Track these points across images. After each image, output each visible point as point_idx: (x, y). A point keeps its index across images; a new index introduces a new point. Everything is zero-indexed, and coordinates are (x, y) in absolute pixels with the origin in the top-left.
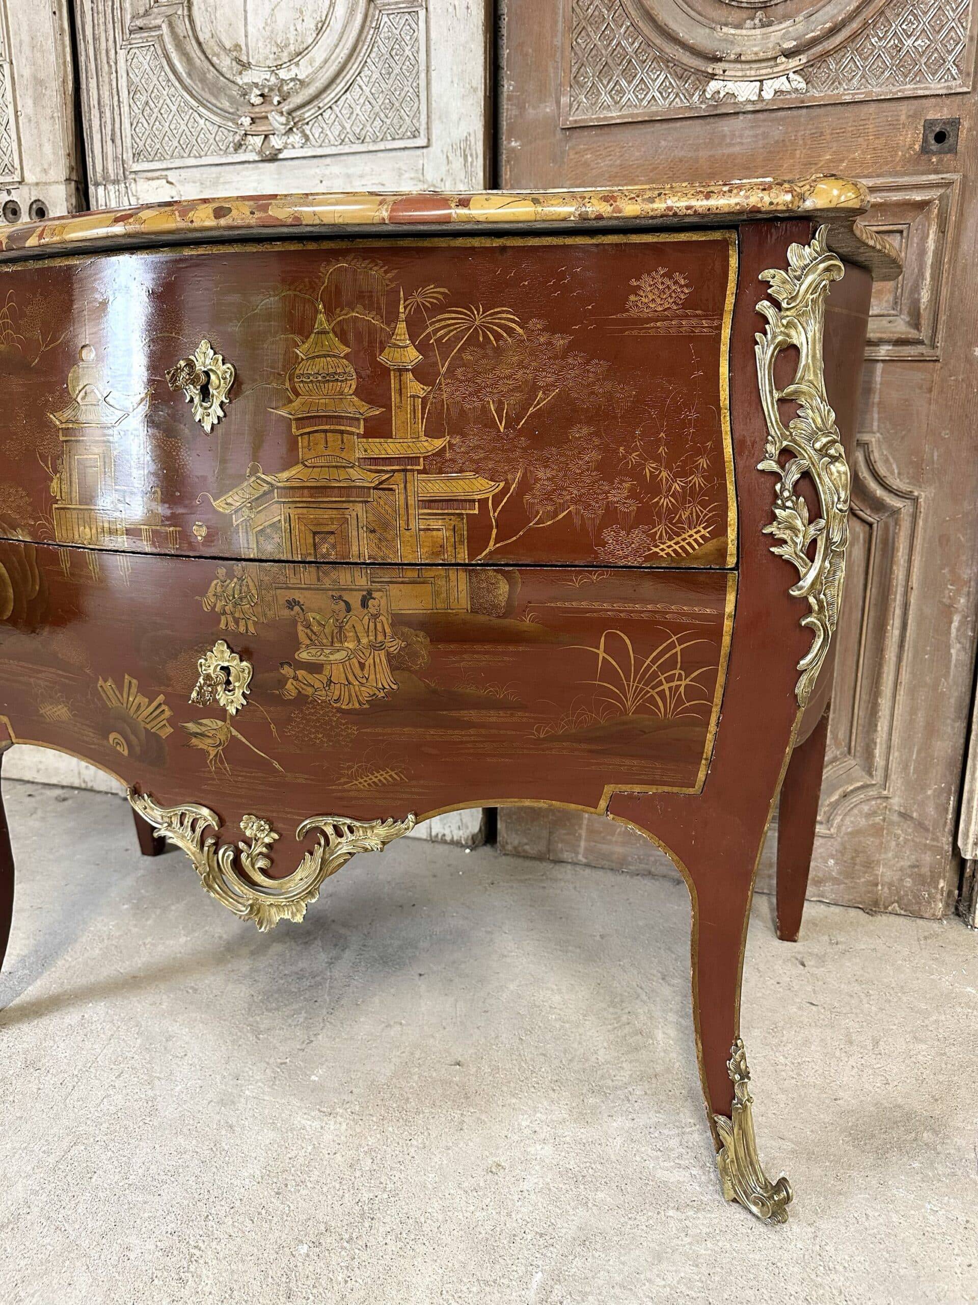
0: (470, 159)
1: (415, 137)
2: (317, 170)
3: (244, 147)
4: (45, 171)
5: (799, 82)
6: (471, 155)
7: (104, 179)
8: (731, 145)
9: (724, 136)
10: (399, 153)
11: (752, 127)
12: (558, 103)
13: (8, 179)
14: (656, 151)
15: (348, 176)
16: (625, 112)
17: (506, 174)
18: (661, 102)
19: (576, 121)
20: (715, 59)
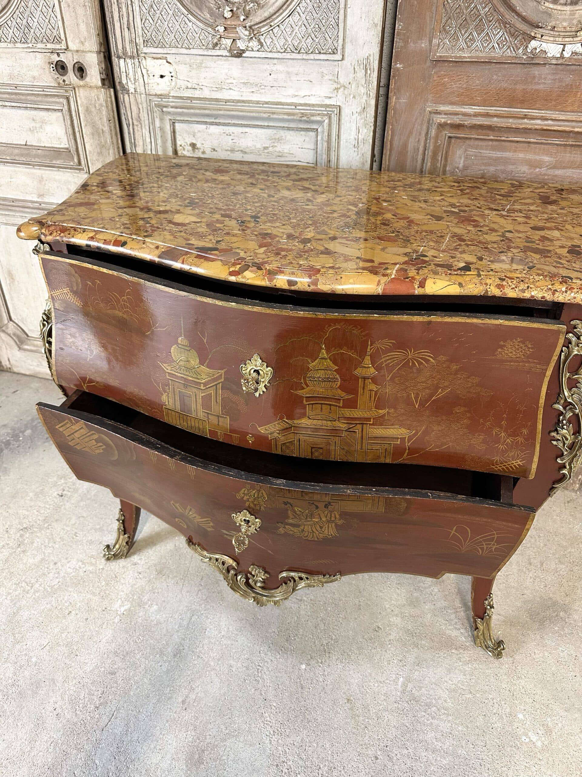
0: (369, 72)
1: (334, 53)
2: (268, 67)
3: (219, 46)
4: (82, 43)
6: (370, 69)
7: (124, 54)
8: (539, 84)
9: (534, 77)
10: (322, 62)
11: (554, 74)
12: (431, 42)
13: (58, 46)
14: (490, 81)
15: (288, 73)
16: (473, 54)
17: (392, 85)
18: (498, 50)
19: (441, 57)
20: (538, 27)
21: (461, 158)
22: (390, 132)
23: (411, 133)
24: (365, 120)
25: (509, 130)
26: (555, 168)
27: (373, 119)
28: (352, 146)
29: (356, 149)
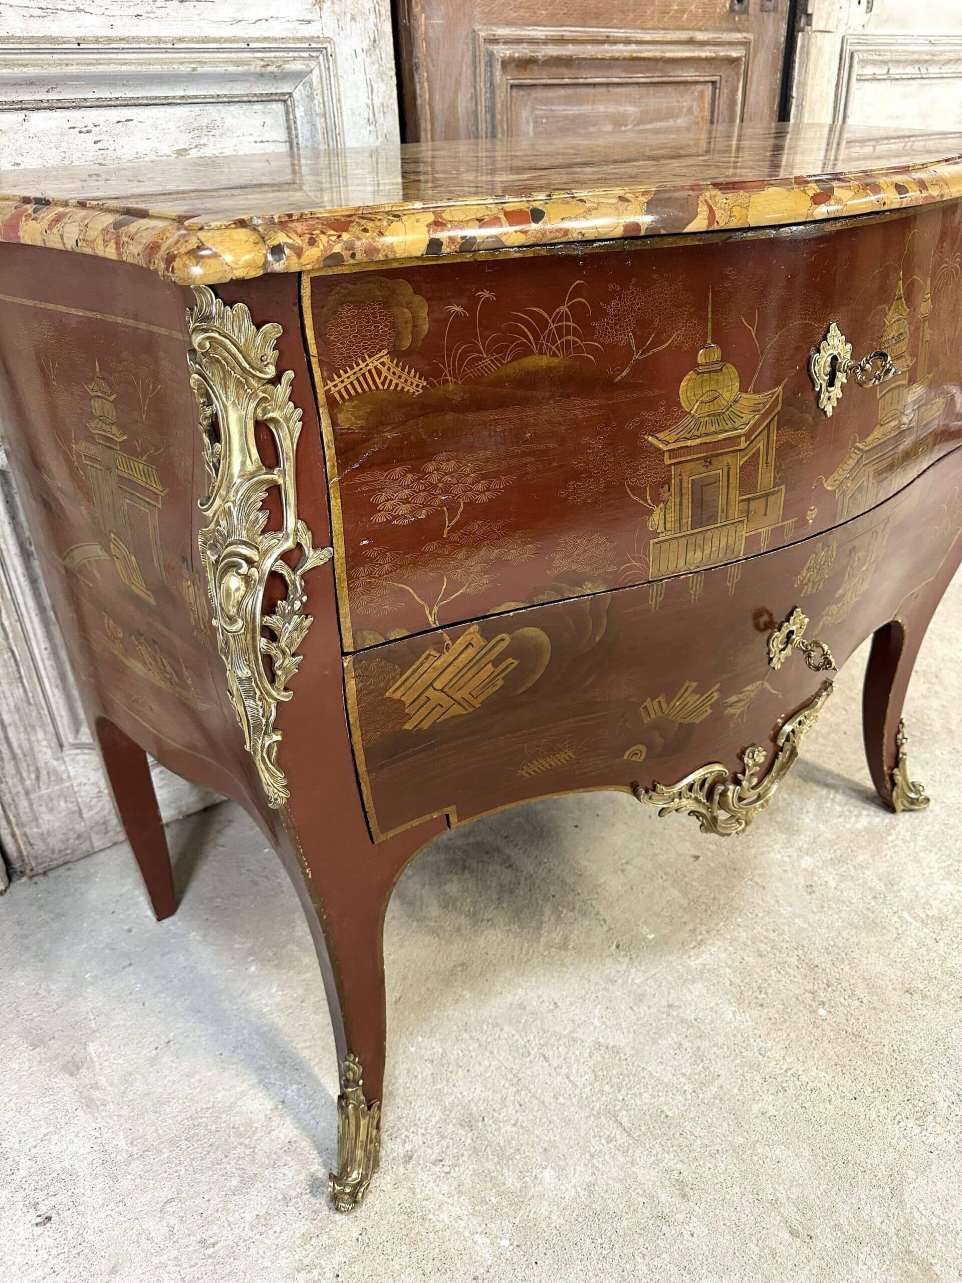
21: (528, 123)
22: (426, 84)
23: (458, 83)
24: (380, 65)
27: (394, 62)
28: (364, 122)
29: (372, 128)
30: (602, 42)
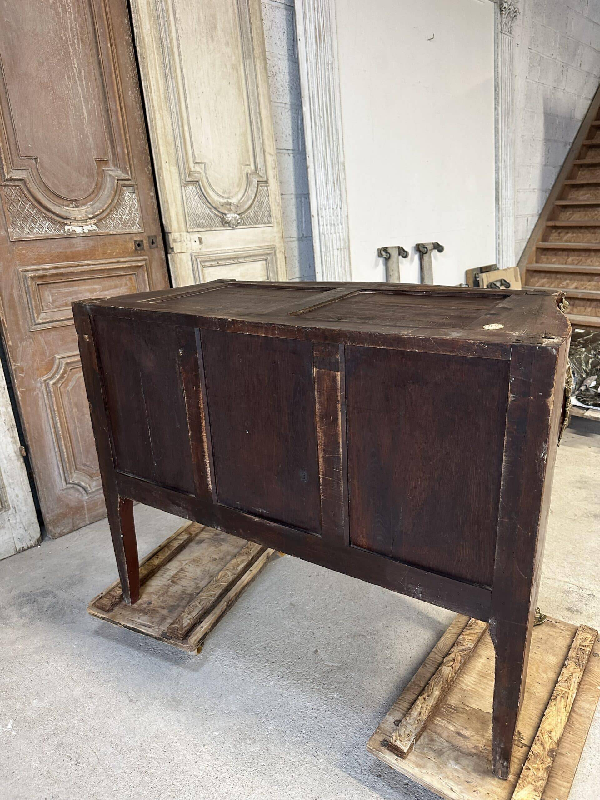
5: (95, 227)
8: (78, 248)
9: (74, 245)
11: (83, 241)
12: (7, 231)
14: (51, 249)
16: (36, 235)
18: (49, 232)
19: (16, 239)
20: (67, 219)
21: (49, 296)
25: (73, 273)
26: (103, 291)
30: (77, 266)
